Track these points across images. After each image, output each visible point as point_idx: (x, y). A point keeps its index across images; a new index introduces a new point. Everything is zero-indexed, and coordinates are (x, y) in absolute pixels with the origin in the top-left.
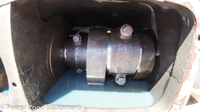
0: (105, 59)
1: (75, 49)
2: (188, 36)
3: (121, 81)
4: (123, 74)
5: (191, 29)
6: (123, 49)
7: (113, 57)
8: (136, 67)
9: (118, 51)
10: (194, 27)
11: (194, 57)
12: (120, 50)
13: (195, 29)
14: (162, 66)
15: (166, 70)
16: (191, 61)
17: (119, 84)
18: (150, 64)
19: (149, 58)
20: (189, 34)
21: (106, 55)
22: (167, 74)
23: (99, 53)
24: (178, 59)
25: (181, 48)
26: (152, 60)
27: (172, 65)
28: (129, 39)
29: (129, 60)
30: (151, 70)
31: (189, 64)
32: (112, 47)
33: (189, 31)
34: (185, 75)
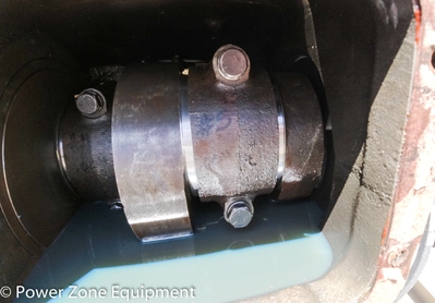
0: (177, 158)
1: (88, 138)
2: (396, 60)
3: (239, 216)
4: (243, 194)
5: (404, 34)
6: (226, 121)
7: (200, 148)
8: (274, 168)
9: (214, 129)
10: (413, 23)
11: (419, 122)
12: (216, 124)
13: (417, 29)
14: (339, 159)
15: (350, 169)
16: (412, 136)
17: (235, 224)
18: (313, 156)
19: (309, 139)
20: (400, 52)
21: (178, 144)
22: (353, 179)
23: (154, 140)
24: (374, 134)
25: (378, 99)
26: (317, 144)
27: (361, 154)
28: (242, 90)
29: (250, 152)
30: (318, 171)
31: (406, 145)
32: (193, 119)
33: (399, 43)
34: (396, 180)
